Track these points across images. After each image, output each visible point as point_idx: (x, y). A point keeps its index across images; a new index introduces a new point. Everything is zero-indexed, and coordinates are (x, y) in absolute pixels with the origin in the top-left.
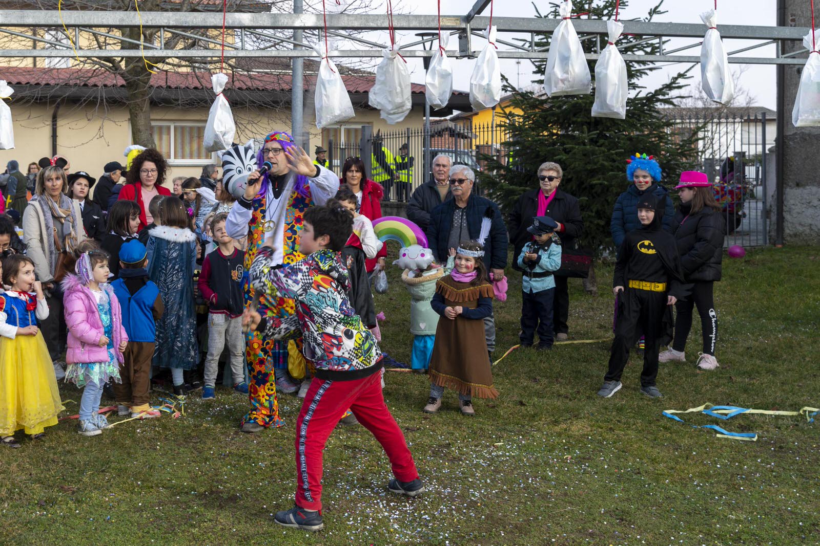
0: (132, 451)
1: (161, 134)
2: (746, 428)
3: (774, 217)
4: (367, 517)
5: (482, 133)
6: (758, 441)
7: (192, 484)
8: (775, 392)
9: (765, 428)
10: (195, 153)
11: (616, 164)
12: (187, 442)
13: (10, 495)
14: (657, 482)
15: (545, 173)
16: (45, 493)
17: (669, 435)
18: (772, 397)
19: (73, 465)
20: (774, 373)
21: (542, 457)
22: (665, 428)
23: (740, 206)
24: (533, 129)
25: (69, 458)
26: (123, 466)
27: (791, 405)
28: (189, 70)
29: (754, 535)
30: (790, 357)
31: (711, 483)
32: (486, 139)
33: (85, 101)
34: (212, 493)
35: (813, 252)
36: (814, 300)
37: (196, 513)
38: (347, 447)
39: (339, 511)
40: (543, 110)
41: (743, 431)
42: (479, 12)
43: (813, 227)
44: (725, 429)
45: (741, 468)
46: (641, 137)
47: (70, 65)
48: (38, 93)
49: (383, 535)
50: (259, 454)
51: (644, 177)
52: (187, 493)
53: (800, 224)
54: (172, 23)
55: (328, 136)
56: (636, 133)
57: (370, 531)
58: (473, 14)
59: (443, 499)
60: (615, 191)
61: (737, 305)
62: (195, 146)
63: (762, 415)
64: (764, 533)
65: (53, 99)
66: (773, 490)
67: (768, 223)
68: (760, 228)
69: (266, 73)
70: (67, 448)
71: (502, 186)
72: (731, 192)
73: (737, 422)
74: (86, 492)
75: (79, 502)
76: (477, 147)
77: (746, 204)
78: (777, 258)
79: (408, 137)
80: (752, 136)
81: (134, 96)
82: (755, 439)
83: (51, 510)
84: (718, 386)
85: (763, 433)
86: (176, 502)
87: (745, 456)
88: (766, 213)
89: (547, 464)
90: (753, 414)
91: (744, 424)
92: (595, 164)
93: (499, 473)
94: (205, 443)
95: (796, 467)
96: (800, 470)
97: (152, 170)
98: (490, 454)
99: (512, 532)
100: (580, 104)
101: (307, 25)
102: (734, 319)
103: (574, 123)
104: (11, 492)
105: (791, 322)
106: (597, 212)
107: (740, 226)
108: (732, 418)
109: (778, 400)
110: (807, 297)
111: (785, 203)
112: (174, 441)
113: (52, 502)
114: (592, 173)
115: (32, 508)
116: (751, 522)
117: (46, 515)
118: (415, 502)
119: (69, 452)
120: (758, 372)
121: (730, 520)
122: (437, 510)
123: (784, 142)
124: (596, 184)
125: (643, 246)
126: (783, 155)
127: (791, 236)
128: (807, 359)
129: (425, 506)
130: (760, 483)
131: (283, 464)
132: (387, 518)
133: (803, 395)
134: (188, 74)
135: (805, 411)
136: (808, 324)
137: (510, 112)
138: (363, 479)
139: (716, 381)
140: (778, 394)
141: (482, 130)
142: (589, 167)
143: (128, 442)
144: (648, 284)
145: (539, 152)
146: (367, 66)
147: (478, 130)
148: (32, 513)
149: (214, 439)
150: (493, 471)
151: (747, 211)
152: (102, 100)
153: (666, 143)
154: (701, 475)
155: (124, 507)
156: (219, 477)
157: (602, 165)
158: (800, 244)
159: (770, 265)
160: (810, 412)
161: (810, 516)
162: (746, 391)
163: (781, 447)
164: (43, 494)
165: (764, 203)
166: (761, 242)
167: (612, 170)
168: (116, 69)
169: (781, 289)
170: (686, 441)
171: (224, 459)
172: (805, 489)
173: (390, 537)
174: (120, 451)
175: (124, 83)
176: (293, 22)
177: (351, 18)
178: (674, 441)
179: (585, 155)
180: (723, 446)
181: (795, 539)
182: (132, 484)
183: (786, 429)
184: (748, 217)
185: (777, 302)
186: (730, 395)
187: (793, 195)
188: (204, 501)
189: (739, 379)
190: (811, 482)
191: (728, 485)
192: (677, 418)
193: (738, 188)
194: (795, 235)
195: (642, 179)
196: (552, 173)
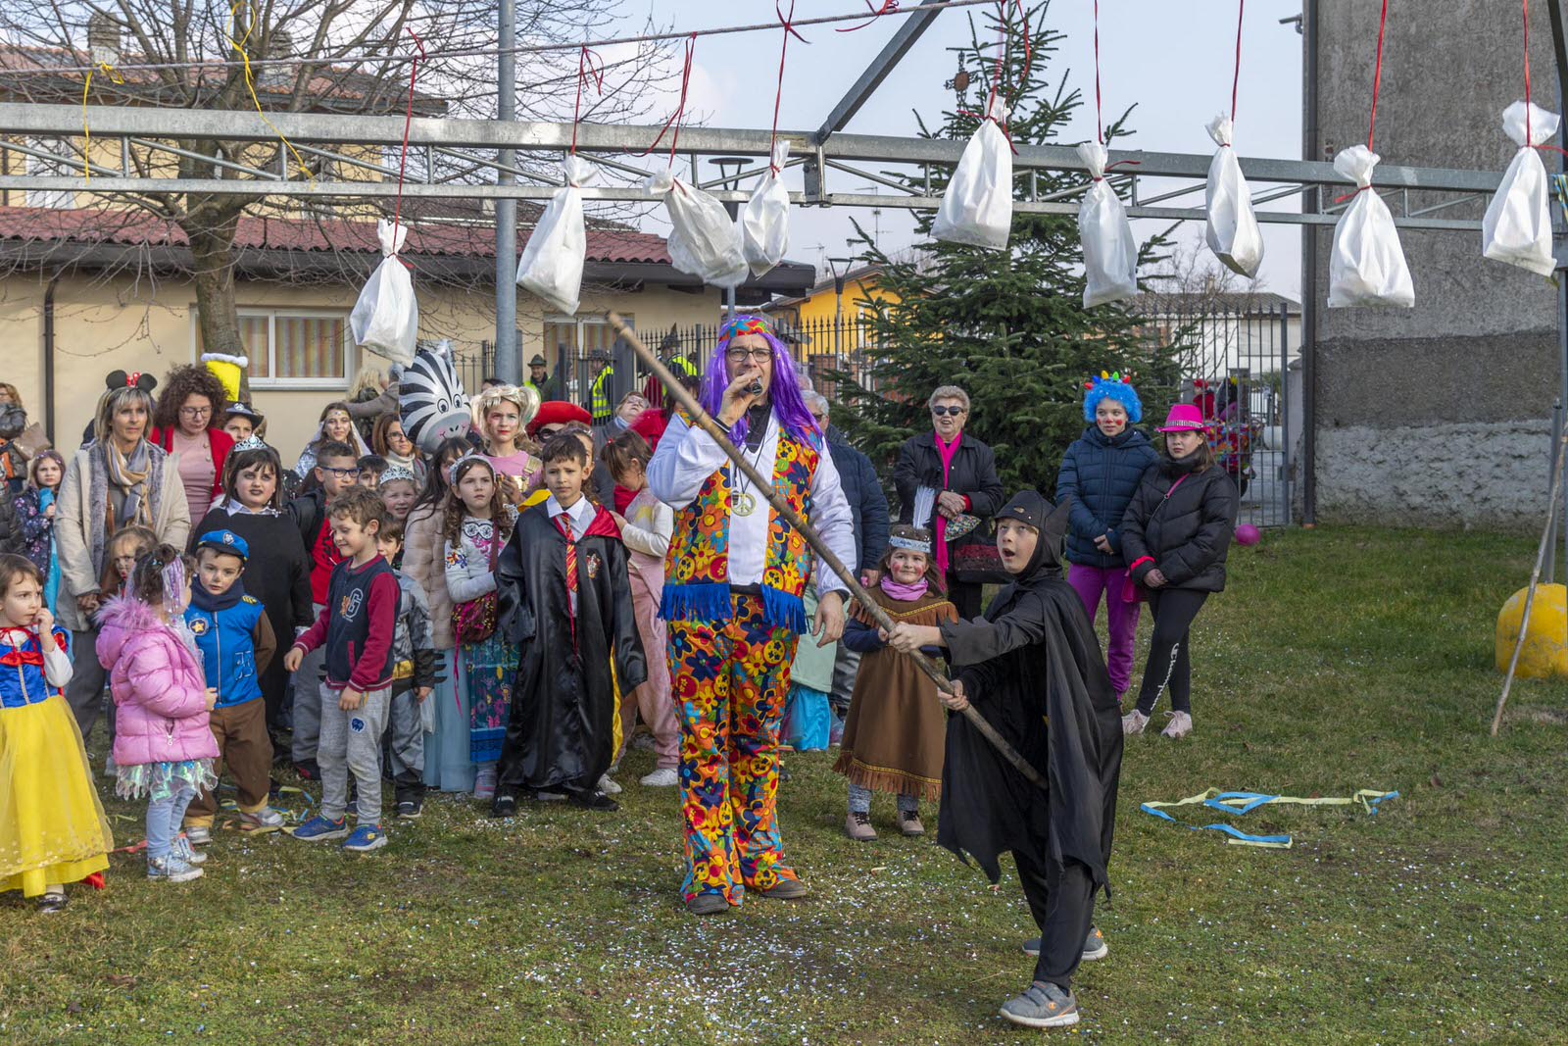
0: (234, 907)
1: (250, 331)
2: (1273, 827)
3: (1300, 479)
4: (665, 1004)
5: (818, 335)
6: (1293, 847)
7: (350, 962)
8: (1316, 767)
9: (1303, 827)
10: (314, 367)
11: (1054, 388)
12: (334, 888)
13: (11, 996)
14: (1141, 922)
15: (945, 403)
16: (77, 989)
17: (1153, 843)
18: (1310, 775)
19: (126, 937)
20: (1313, 737)
21: (952, 889)
22: (1148, 833)
23: (1247, 458)
24: (916, 329)
25: (117, 925)
26: (219, 934)
27: (1342, 788)
28: (304, 215)
29: (1297, 1001)
30: (1335, 709)
31: (1226, 921)
32: (825, 345)
33: (112, 271)
34: (387, 974)
35: (1362, 536)
36: (1367, 614)
37: (362, 1012)
38: (619, 885)
39: (615, 996)
40: (932, 297)
41: (1268, 833)
42: (839, 126)
43: (1361, 494)
44: (1240, 829)
45: (1270, 894)
46: (1092, 344)
47: (83, 204)
48: (23, 256)
49: (696, 1033)
50: (466, 904)
51: (1115, 412)
52: (341, 977)
53: (1342, 489)
54: (302, 134)
55: (555, 338)
56: (1086, 336)
57: (672, 1029)
58: (828, 129)
59: (791, 966)
60: (1051, 434)
61: (1247, 624)
62: (314, 354)
63: (1297, 805)
64: (1311, 997)
65: (49, 268)
66: (1322, 928)
67: (1291, 488)
68: (1279, 495)
69: (449, 224)
70: (112, 907)
71: (866, 426)
72: (1233, 437)
73: (1259, 819)
74: (155, 984)
75: (144, 1002)
76: (811, 358)
77: (1256, 457)
78: (1306, 545)
79: (699, 341)
80: (1255, 342)
81: (205, 263)
82: (1288, 846)
83: (93, 1020)
84: (1224, 760)
85: (1300, 835)
86: (322, 995)
87: (1274, 873)
88: (1287, 472)
89: (961, 900)
90: (1282, 804)
91: (1273, 823)
92: (1020, 388)
93: (882, 918)
94: (367, 887)
95: (1354, 888)
96: (1360, 893)
98: (865, 887)
99: (911, 1017)
100: (994, 286)
101: (544, 142)
102: (1243, 647)
103: (984, 317)
104: (13, 991)
105: (1332, 652)
106: (1023, 469)
107: (1247, 493)
108: (1251, 811)
109: (1320, 781)
110: (1356, 610)
111: (1318, 454)
112: (311, 886)
113: (94, 1005)
114: (1015, 403)
115: (56, 1019)
116: (1290, 981)
117: (84, 1029)
118: (745, 974)
119: (115, 914)
120: (1287, 736)
121: (1259, 979)
122: (783, 987)
123: (1315, 353)
124: (1022, 422)
126: (1315, 375)
127: (1326, 508)
128: (1361, 712)
129: (763, 980)
130: (1300, 916)
131: (510, 919)
132: (699, 1003)
133: (1358, 771)
134: (302, 223)
135: (1360, 796)
136: (1359, 653)
137: (879, 299)
138: (653, 939)
139: (1222, 752)
140: (1321, 770)
141: (818, 329)
142: (1009, 393)
143: (225, 892)
145: (926, 366)
146: (623, 214)
147: (811, 330)
148: (56, 1027)
149: (381, 881)
150: (874, 915)
151: (1257, 469)
152: (145, 269)
153: (1133, 354)
154: (1208, 908)
155: (228, 1008)
156: (398, 947)
157: (1030, 390)
158: (1340, 521)
159: (1295, 558)
160: (1368, 798)
161: (1381, 967)
162: (1269, 766)
163: (1330, 857)
164: (73, 991)
165: (1285, 454)
166: (1280, 520)
167: (1047, 399)
168: (172, 213)
169: (1316, 596)
170: (1180, 853)
171: (404, 915)
172: (1370, 923)
173: (708, 1037)
174: (212, 908)
175: (186, 239)
176: (519, 137)
177: (620, 132)
178: (1162, 853)
179: (1002, 373)
180: (1240, 857)
181: (1361, 1004)
182: (240, 966)
183: (1336, 827)
184: (1258, 477)
185: (1310, 619)
186: (1245, 775)
187: (1330, 441)
188: (373, 991)
189: (1257, 748)
190: (1379, 912)
191: (1252, 922)
192: (1164, 815)
193: (1243, 430)
194: (1334, 508)
195: (1110, 416)
196: (954, 403)
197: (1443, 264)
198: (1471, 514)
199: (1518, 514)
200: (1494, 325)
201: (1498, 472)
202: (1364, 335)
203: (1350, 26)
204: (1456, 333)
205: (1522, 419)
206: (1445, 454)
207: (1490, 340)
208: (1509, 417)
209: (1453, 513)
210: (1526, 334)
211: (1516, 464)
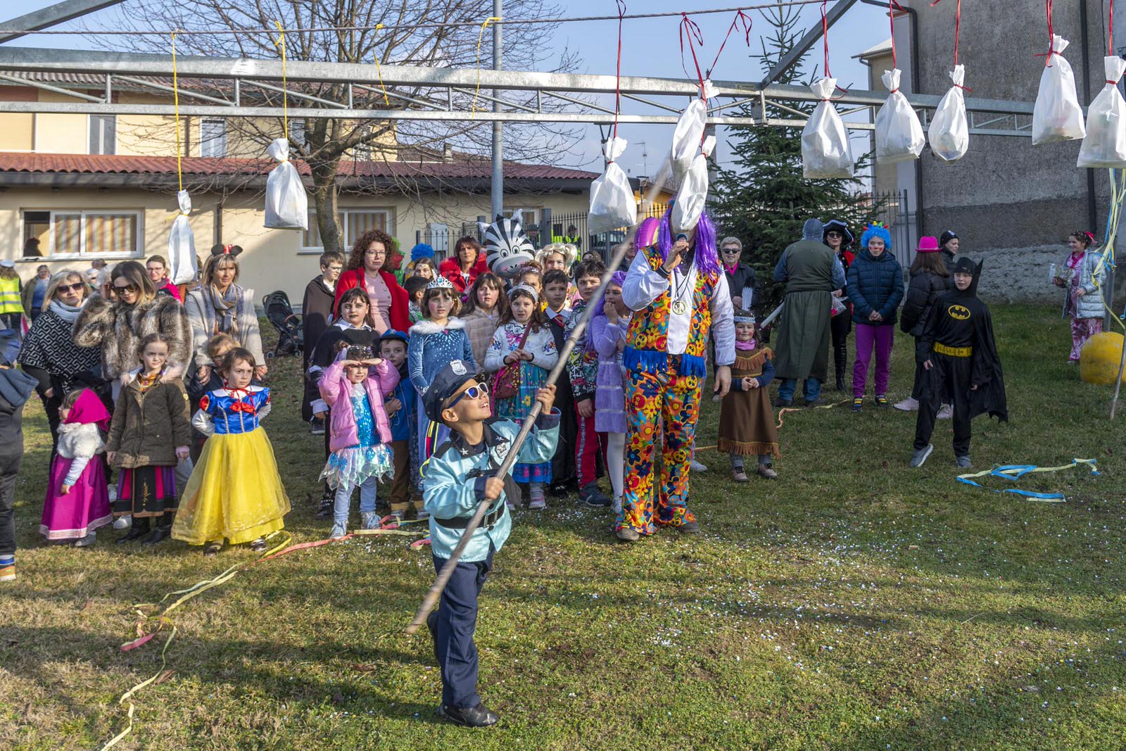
2: (1045, 488)
15: (729, 247)
44: (1026, 491)
51: (879, 243)
58: (768, 80)
73: (1032, 483)
91: (1040, 484)
97: (381, 252)
108: (1022, 478)
123: (923, 216)
125: (953, 310)
144: (952, 349)
192: (973, 483)
195: (877, 245)
196: (735, 247)
197: (991, 167)
198: (1013, 296)
199: (1038, 294)
200: (1020, 197)
201: (1026, 273)
202: (949, 205)
203: (935, 49)
204: (999, 202)
205: (1037, 245)
206: (996, 264)
207: (1018, 205)
208: (1031, 244)
209: (1003, 295)
210: (1038, 202)
211: (1036, 269)
